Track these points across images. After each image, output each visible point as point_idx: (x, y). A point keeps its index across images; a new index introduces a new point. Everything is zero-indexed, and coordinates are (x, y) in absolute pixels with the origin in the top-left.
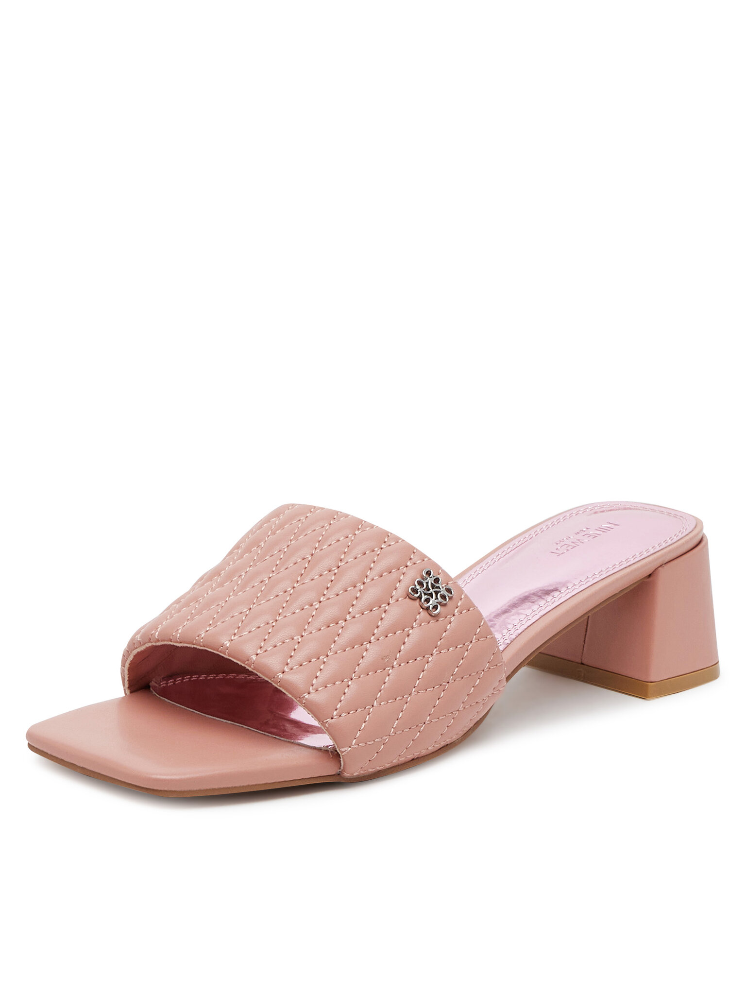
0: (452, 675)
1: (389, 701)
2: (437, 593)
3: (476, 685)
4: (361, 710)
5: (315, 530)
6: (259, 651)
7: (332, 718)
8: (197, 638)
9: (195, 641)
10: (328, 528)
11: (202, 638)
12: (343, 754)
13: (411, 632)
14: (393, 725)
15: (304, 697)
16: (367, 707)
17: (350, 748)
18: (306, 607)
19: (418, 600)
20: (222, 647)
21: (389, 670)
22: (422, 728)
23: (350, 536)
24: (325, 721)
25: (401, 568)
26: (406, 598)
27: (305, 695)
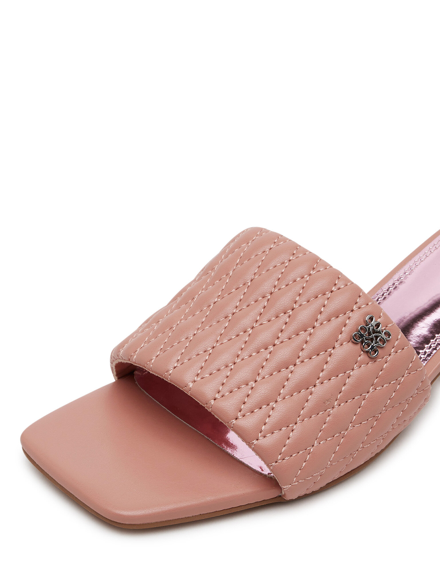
0: (384, 407)
1: (328, 439)
2: (377, 337)
3: (404, 409)
4: (302, 452)
5: (276, 266)
6: (217, 396)
7: (276, 462)
8: (166, 373)
9: (164, 375)
10: (287, 264)
11: (170, 375)
12: (284, 490)
13: (351, 373)
14: (330, 459)
15: (253, 443)
16: (308, 448)
17: (290, 485)
18: (261, 351)
19: (360, 344)
20: (186, 387)
21: (330, 411)
22: (355, 455)
23: (306, 276)
24: (270, 465)
25: (347, 312)
26: (349, 342)
27: (254, 441)
